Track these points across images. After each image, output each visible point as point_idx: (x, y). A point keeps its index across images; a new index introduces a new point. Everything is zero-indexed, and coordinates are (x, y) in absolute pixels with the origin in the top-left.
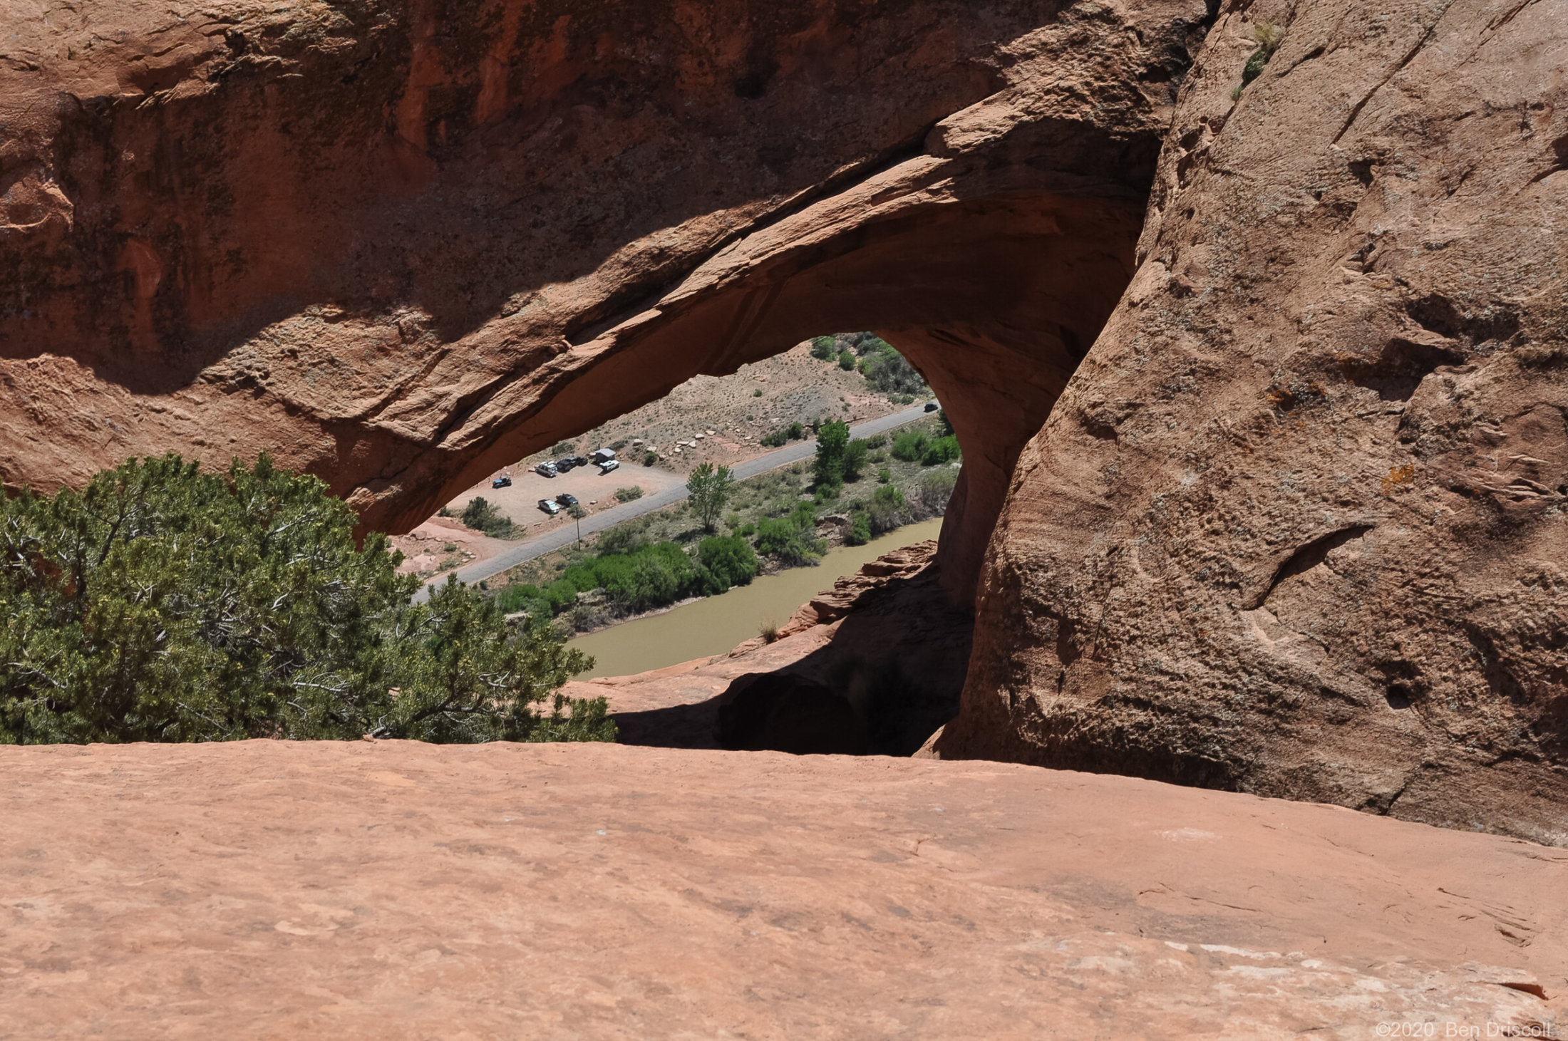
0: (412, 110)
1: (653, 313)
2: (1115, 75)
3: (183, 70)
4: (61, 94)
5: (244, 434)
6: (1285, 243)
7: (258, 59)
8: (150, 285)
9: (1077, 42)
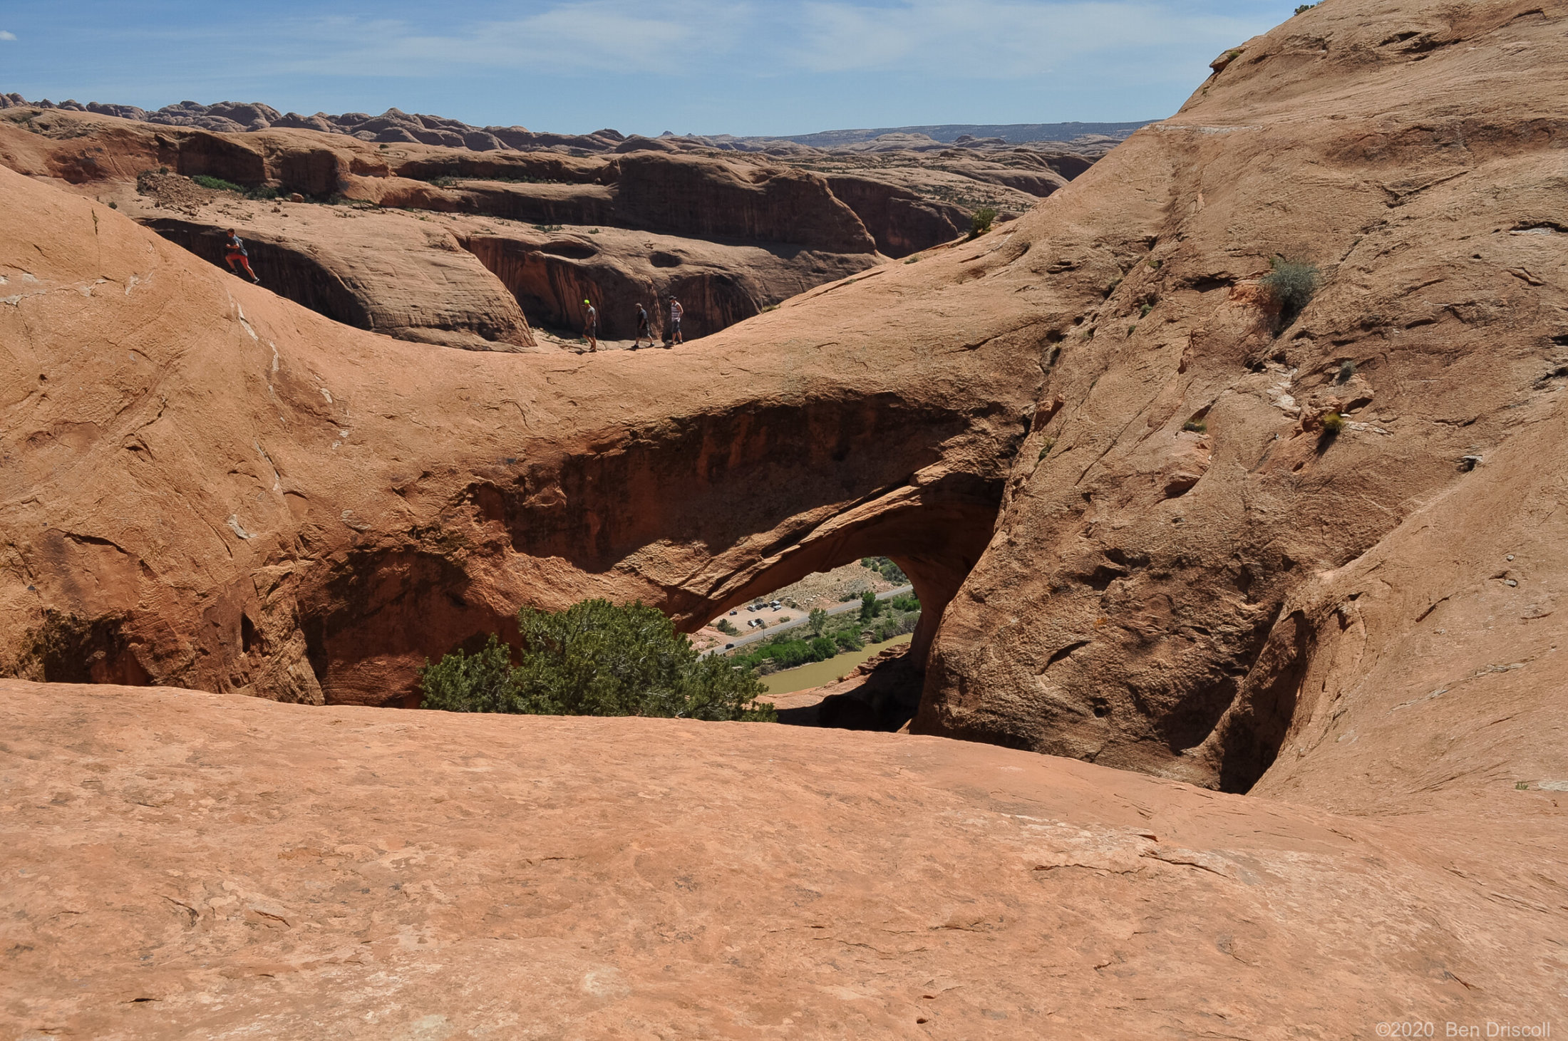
0: (702, 463)
1: (797, 547)
2: (987, 456)
3: (612, 445)
4: (564, 453)
5: (631, 591)
6: (1055, 525)
7: (642, 441)
8: (596, 529)
9: (972, 442)
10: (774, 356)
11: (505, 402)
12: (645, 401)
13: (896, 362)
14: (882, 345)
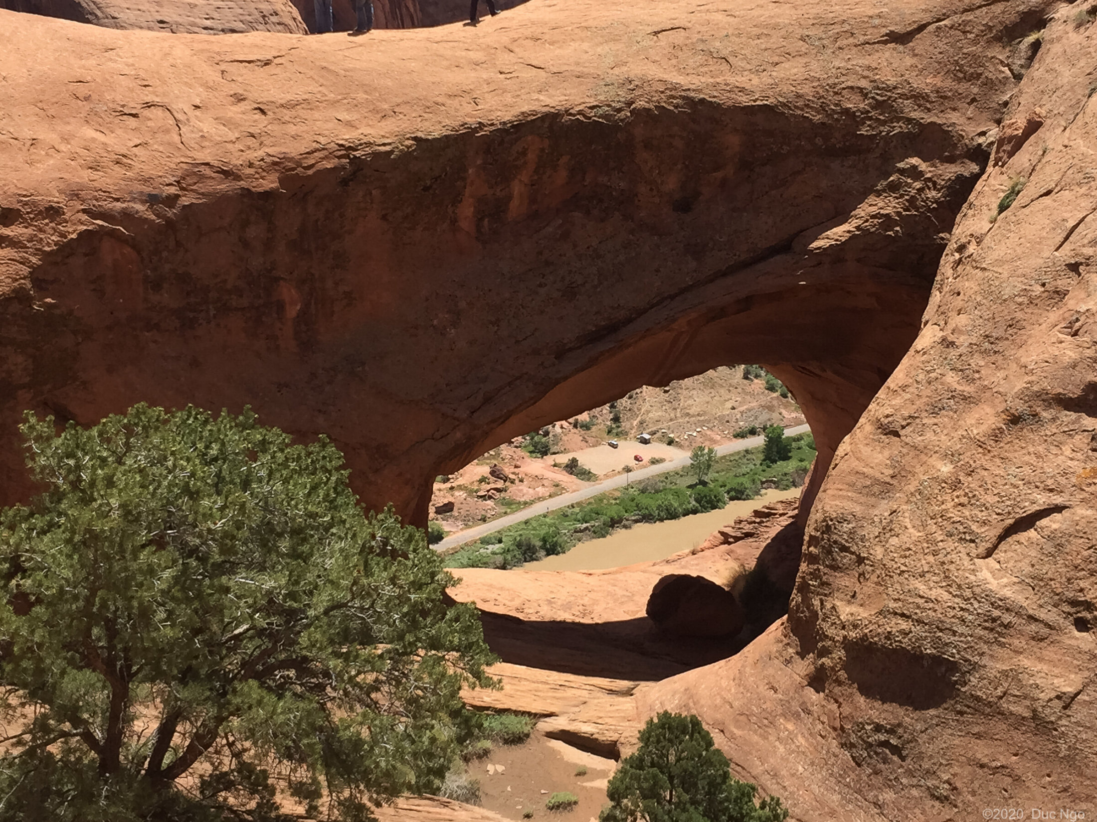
0: (467, 211)
2: (917, 208)
3: (321, 177)
4: (242, 188)
6: (1019, 315)
9: (894, 187)
11: (149, 105)
12: (375, 111)
14: (756, 31)
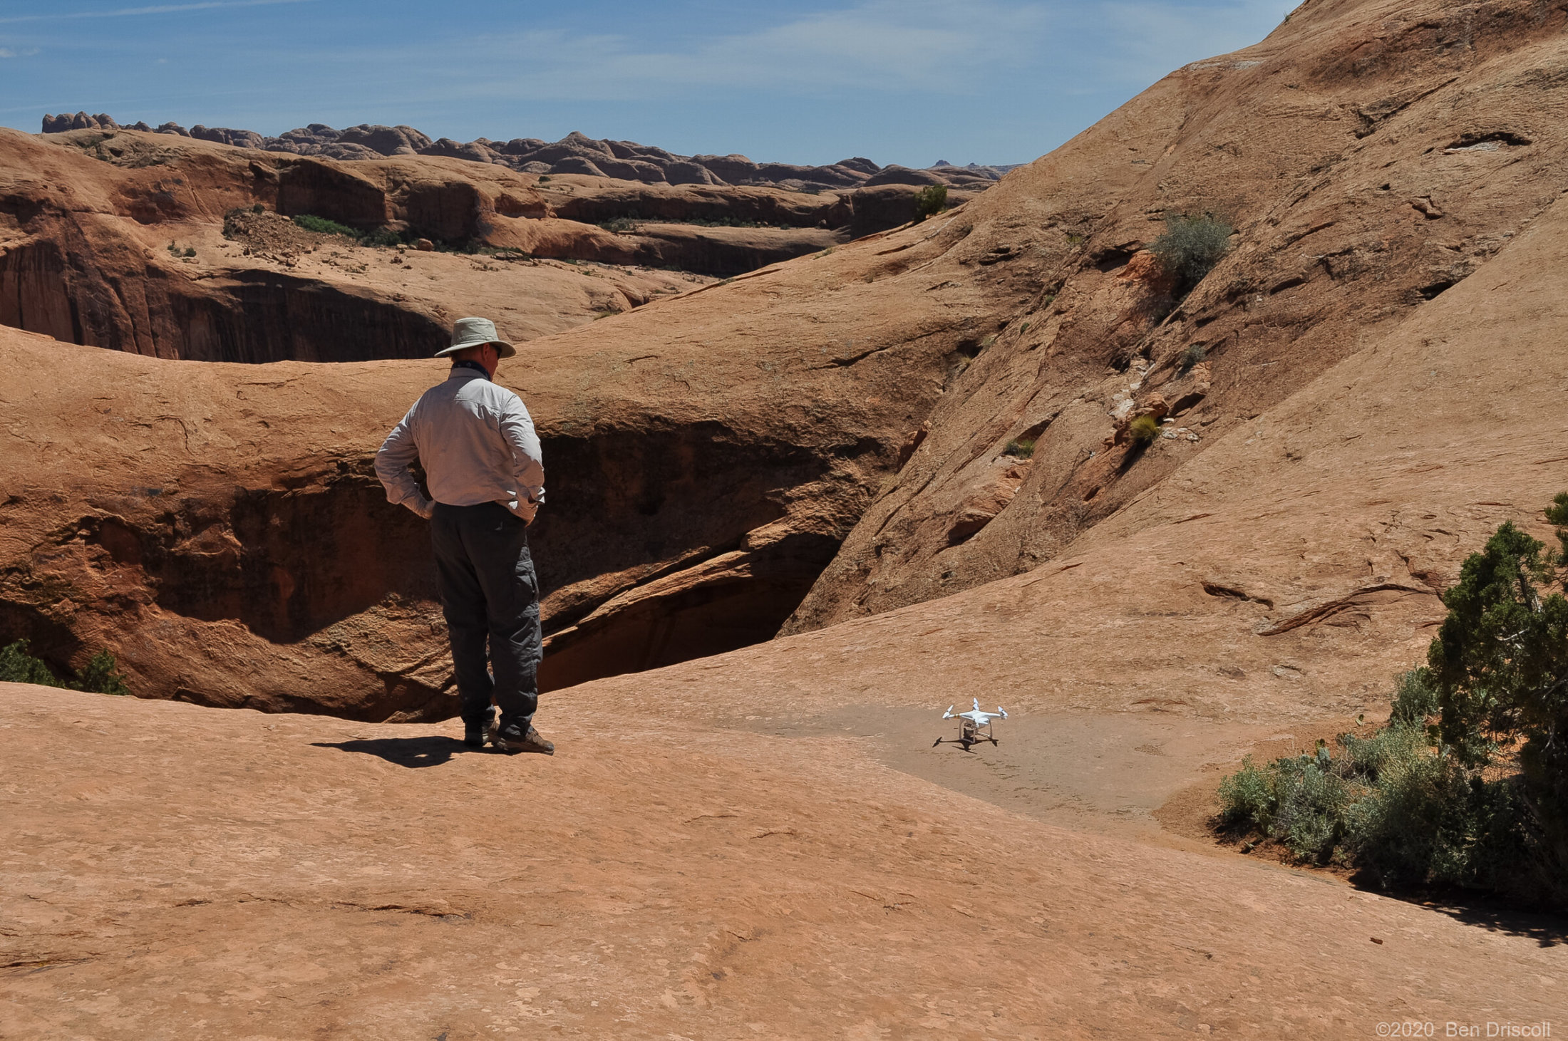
1: (574, 628)
2: (850, 511)
3: (310, 479)
4: (237, 487)
5: (331, 676)
7: (354, 477)
8: (288, 592)
9: (829, 492)
10: (569, 372)
11: (163, 418)
13: (731, 382)
14: (718, 358)
